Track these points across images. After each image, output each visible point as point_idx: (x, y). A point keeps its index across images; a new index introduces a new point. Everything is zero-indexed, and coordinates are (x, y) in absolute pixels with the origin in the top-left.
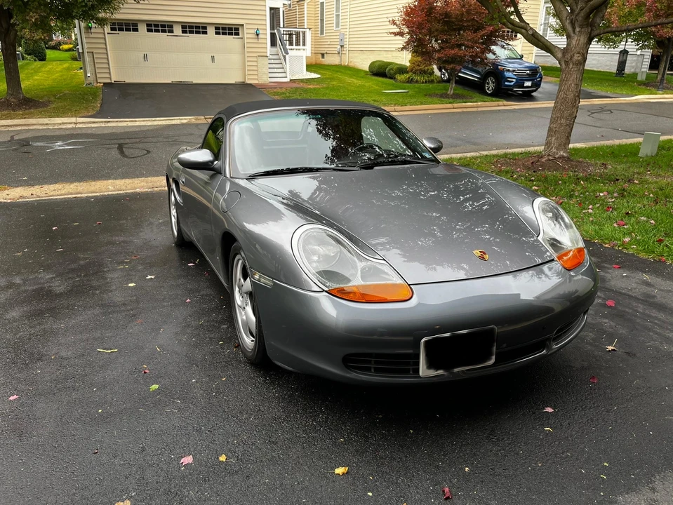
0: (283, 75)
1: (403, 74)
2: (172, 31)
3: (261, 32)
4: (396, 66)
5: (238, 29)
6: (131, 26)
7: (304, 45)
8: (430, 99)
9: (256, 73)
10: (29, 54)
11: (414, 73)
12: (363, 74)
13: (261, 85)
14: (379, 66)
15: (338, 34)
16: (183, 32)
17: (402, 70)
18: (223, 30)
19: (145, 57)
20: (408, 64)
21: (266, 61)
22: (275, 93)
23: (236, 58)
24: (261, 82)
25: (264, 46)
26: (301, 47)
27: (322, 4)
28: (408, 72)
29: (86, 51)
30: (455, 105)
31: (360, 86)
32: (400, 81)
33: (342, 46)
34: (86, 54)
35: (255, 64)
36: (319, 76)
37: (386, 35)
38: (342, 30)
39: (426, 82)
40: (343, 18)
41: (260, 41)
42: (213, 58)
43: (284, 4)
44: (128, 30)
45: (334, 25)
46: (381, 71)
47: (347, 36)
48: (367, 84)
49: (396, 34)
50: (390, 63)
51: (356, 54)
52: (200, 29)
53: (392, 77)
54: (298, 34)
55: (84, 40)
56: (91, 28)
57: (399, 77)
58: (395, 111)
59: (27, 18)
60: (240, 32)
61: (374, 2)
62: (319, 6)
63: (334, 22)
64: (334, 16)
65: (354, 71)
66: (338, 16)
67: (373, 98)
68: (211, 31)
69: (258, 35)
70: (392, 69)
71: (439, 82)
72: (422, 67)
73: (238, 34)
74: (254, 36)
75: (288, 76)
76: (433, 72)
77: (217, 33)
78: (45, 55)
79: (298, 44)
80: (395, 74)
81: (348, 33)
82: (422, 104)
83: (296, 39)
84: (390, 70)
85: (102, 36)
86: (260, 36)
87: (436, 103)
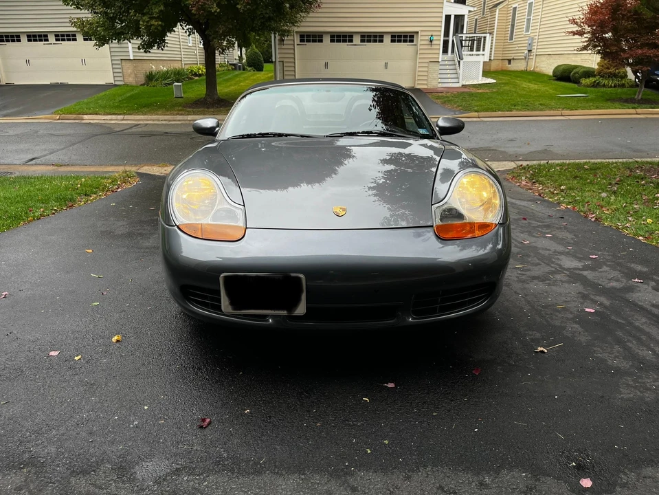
0: (456, 80)
1: (589, 77)
2: (351, 41)
3: (435, 38)
4: (582, 70)
5: (413, 37)
6: (316, 37)
7: (484, 50)
8: (609, 104)
9: (425, 78)
10: (250, 67)
11: (601, 77)
12: (546, 78)
13: (429, 89)
14: (564, 69)
15: (527, 38)
16: (362, 41)
17: (588, 73)
18: (398, 38)
19: (326, 65)
20: (596, 67)
21: (437, 67)
22: (439, 96)
23: (407, 64)
24: (430, 86)
25: (437, 51)
26: (481, 52)
27: (515, 8)
28: (595, 76)
29: (278, 60)
30: (639, 111)
31: (535, 91)
32: (584, 86)
33: (529, 51)
34: (277, 63)
35: (426, 69)
36: (495, 81)
37: (564, 34)
38: (532, 35)
39: (615, 86)
40: (534, 21)
41: (434, 47)
42: (386, 64)
43: (470, 11)
44: (314, 41)
45: (524, 29)
46: (566, 75)
47: (536, 41)
48: (543, 89)
49: (574, 33)
50: (576, 67)
51: (543, 58)
52: (377, 38)
53: (577, 82)
54: (479, 40)
55: (277, 52)
56: (283, 40)
57: (584, 81)
58: (562, 116)
59: (217, 29)
60: (415, 39)
61: (559, 2)
62: (512, 11)
63: (525, 26)
64: (526, 20)
65: (536, 76)
66: (529, 20)
67: (541, 102)
68: (387, 39)
69: (431, 41)
70: (577, 73)
71: (631, 86)
72: (612, 70)
73: (412, 41)
74: (428, 42)
75: (460, 81)
76: (626, 76)
77: (392, 41)
78: (263, 67)
79: (478, 50)
80: (581, 78)
81: (537, 37)
82: (597, 108)
83: (476, 44)
84: (574, 73)
85: (292, 47)
86: (434, 42)
87: (616, 108)
